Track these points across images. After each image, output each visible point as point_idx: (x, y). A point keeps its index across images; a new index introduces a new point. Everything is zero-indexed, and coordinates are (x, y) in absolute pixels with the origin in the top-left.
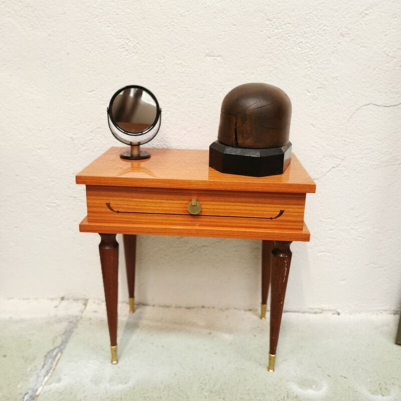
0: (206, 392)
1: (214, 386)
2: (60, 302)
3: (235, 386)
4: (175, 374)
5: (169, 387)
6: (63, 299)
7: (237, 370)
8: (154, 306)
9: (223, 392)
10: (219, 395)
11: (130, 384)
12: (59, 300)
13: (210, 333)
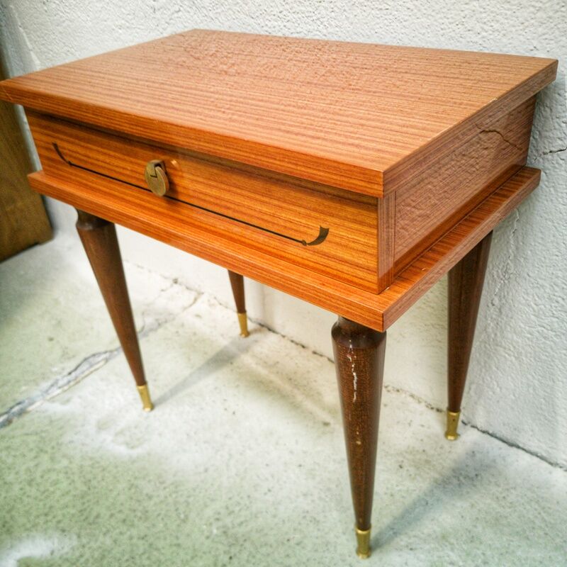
0: (218, 529)
1: (241, 524)
2: (172, 286)
3: (271, 546)
4: (206, 470)
5: (176, 487)
6: (176, 281)
7: (304, 517)
8: (284, 336)
9: (242, 545)
10: (230, 546)
11: (135, 453)
12: (171, 282)
13: (326, 424)
